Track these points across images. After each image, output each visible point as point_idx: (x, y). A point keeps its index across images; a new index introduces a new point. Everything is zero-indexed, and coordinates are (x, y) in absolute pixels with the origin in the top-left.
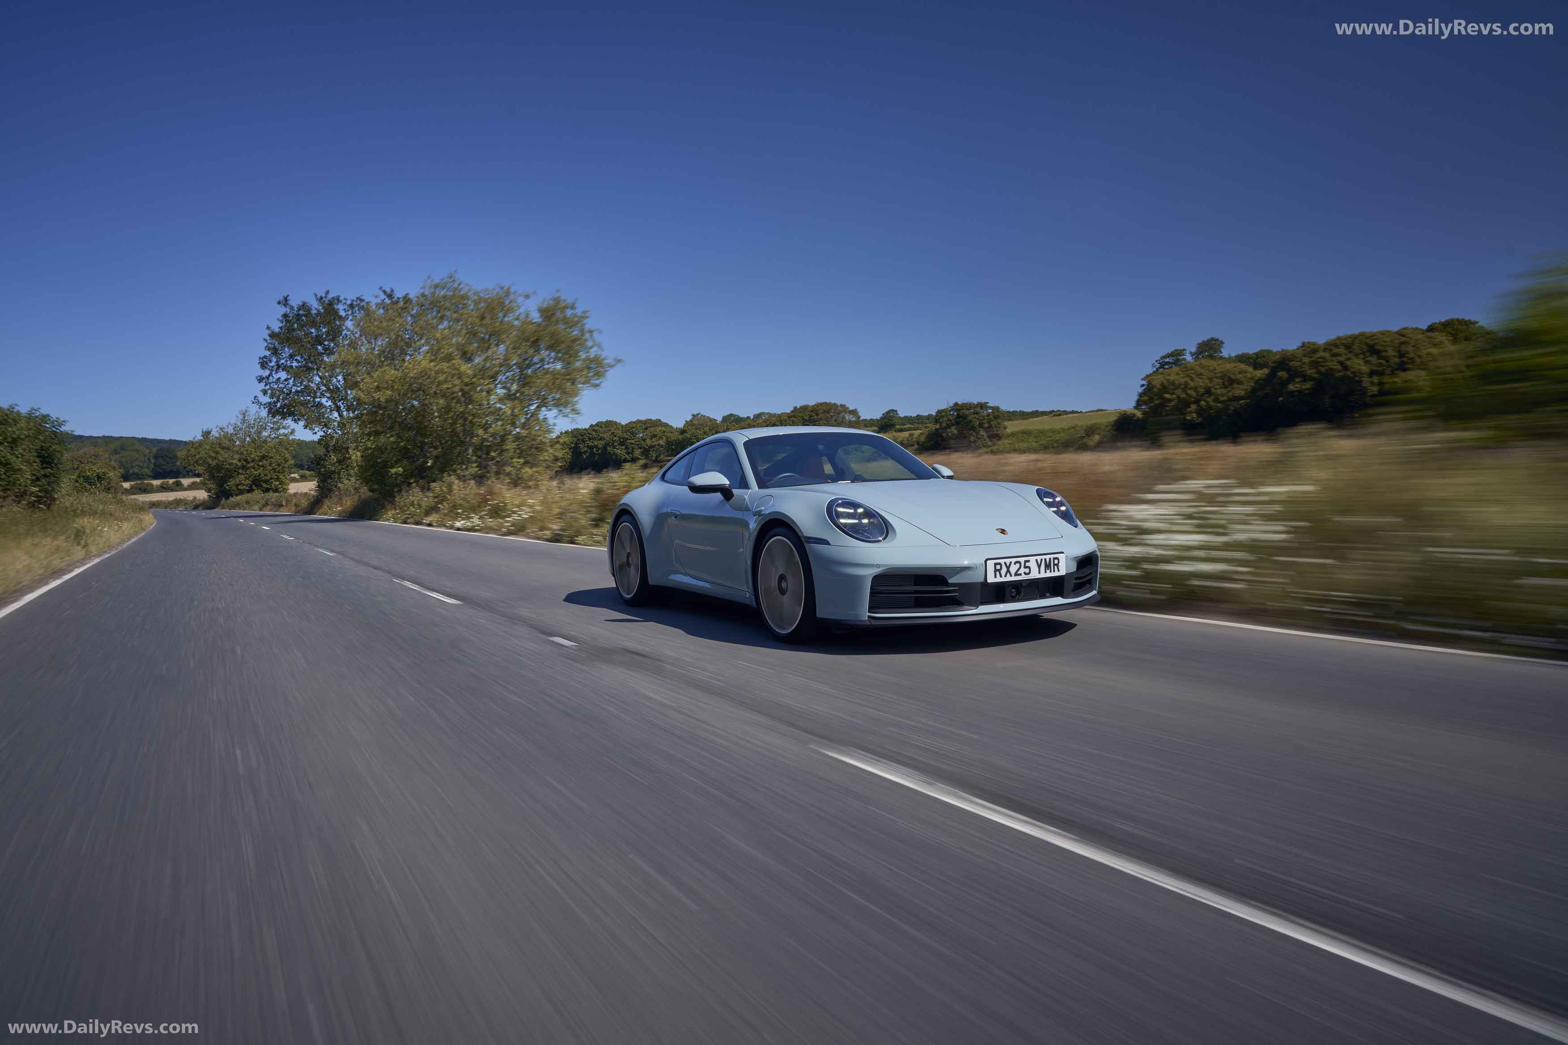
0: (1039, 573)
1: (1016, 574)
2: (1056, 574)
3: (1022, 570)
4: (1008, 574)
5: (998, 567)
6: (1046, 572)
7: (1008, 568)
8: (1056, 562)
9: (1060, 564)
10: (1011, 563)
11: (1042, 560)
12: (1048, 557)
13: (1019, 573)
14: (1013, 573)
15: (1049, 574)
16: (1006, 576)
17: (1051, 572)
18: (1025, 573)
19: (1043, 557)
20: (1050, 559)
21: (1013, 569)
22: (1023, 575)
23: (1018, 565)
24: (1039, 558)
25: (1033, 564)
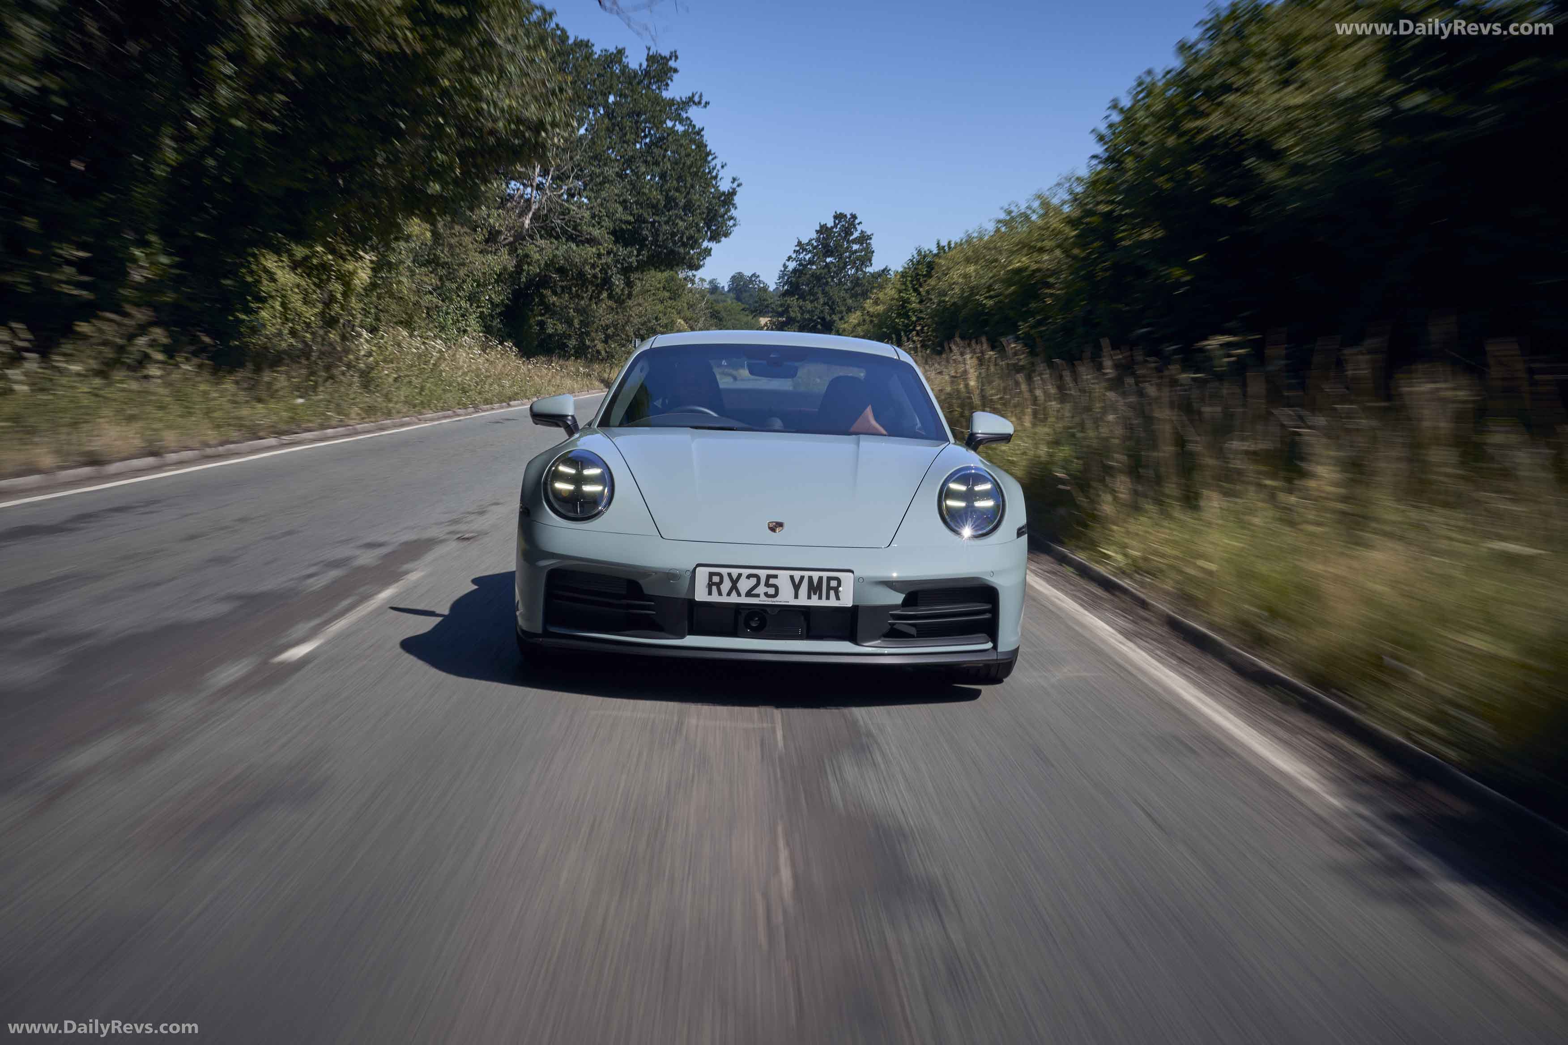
0: (796, 597)
1: (749, 594)
2: (833, 603)
3: (761, 589)
4: (734, 592)
5: (716, 579)
6: (809, 597)
7: (735, 582)
8: (834, 583)
9: (840, 589)
10: (740, 575)
11: (802, 578)
12: (816, 575)
13: (755, 592)
14: (743, 592)
15: (815, 602)
16: (729, 594)
17: (820, 598)
18: (766, 594)
19: (806, 574)
20: (821, 578)
21: (745, 585)
22: (763, 597)
23: (753, 581)
24: (797, 575)
25: (783, 580)
